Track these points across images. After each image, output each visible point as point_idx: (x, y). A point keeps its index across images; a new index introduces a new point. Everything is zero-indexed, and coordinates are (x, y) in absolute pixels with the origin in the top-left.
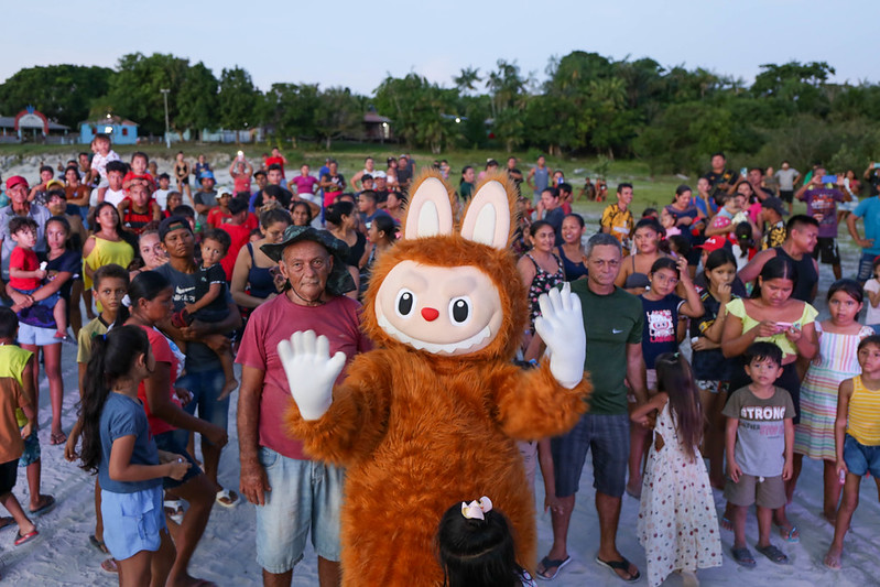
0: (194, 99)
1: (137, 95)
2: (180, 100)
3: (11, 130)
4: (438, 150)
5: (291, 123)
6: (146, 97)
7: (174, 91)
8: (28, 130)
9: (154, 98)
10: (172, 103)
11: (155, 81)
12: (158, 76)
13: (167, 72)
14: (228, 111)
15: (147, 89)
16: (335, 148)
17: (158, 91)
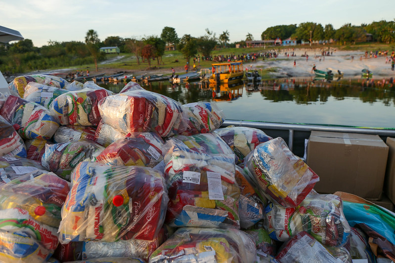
0: (318, 33)
1: (304, 33)
2: (315, 34)
3: (274, 43)
4: (388, 42)
5: (346, 38)
6: (306, 33)
7: (313, 31)
8: (277, 43)
9: (308, 33)
10: (312, 34)
11: (308, 29)
12: (309, 28)
13: (312, 27)
14: (327, 36)
15: (306, 31)
16: (357, 44)
17: (309, 32)
